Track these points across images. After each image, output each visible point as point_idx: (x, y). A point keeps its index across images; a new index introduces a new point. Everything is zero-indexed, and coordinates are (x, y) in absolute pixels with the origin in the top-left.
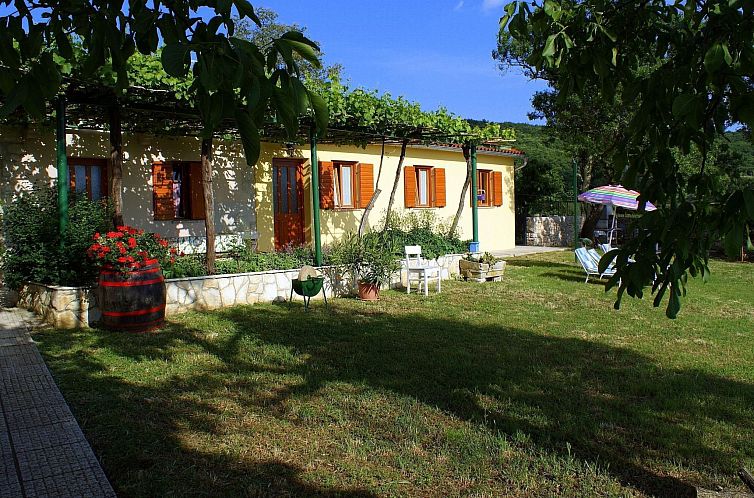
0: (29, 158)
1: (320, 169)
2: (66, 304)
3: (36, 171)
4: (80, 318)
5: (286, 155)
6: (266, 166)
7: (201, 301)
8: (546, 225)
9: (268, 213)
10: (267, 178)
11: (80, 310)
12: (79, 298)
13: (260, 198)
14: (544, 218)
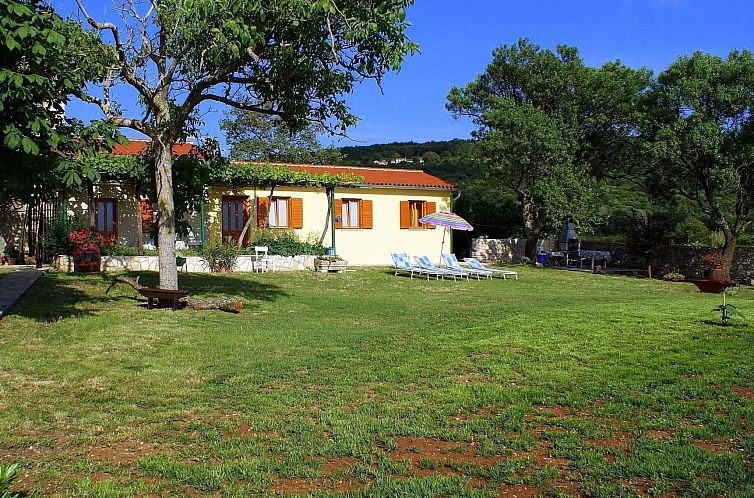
0: (73, 199)
1: (258, 202)
2: (64, 262)
3: (76, 206)
4: (70, 269)
5: (232, 194)
6: (217, 201)
7: (129, 267)
8: (492, 246)
9: (217, 230)
10: (217, 208)
11: (70, 266)
12: (69, 261)
13: (212, 221)
14: (489, 240)
